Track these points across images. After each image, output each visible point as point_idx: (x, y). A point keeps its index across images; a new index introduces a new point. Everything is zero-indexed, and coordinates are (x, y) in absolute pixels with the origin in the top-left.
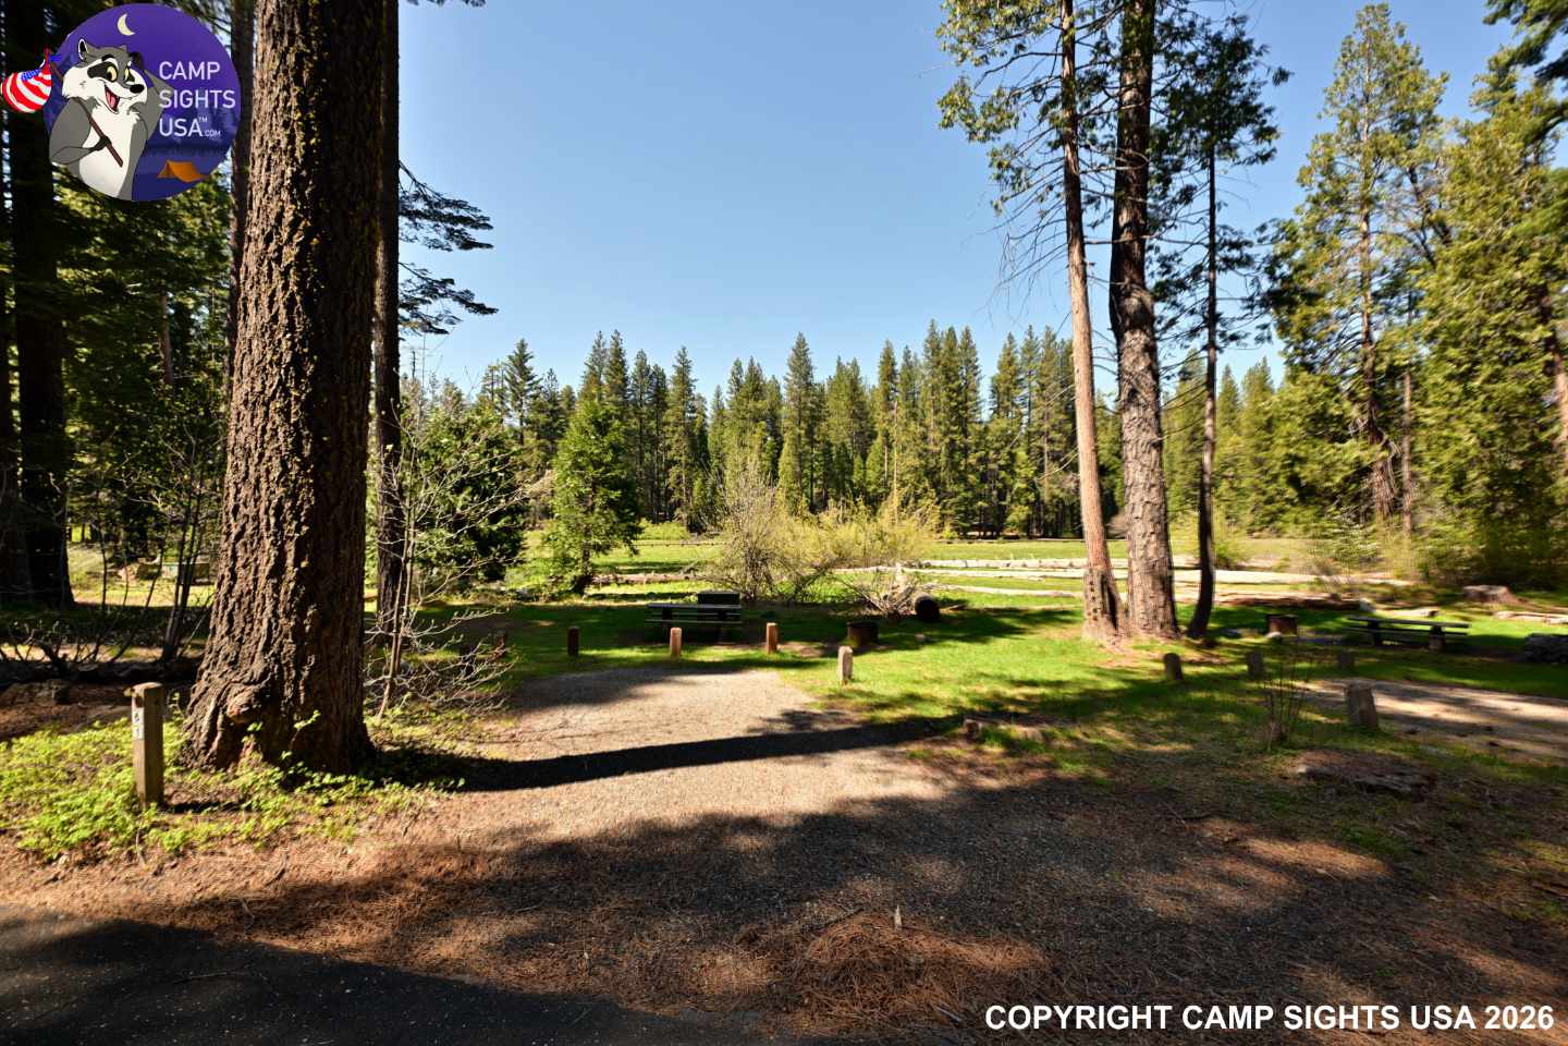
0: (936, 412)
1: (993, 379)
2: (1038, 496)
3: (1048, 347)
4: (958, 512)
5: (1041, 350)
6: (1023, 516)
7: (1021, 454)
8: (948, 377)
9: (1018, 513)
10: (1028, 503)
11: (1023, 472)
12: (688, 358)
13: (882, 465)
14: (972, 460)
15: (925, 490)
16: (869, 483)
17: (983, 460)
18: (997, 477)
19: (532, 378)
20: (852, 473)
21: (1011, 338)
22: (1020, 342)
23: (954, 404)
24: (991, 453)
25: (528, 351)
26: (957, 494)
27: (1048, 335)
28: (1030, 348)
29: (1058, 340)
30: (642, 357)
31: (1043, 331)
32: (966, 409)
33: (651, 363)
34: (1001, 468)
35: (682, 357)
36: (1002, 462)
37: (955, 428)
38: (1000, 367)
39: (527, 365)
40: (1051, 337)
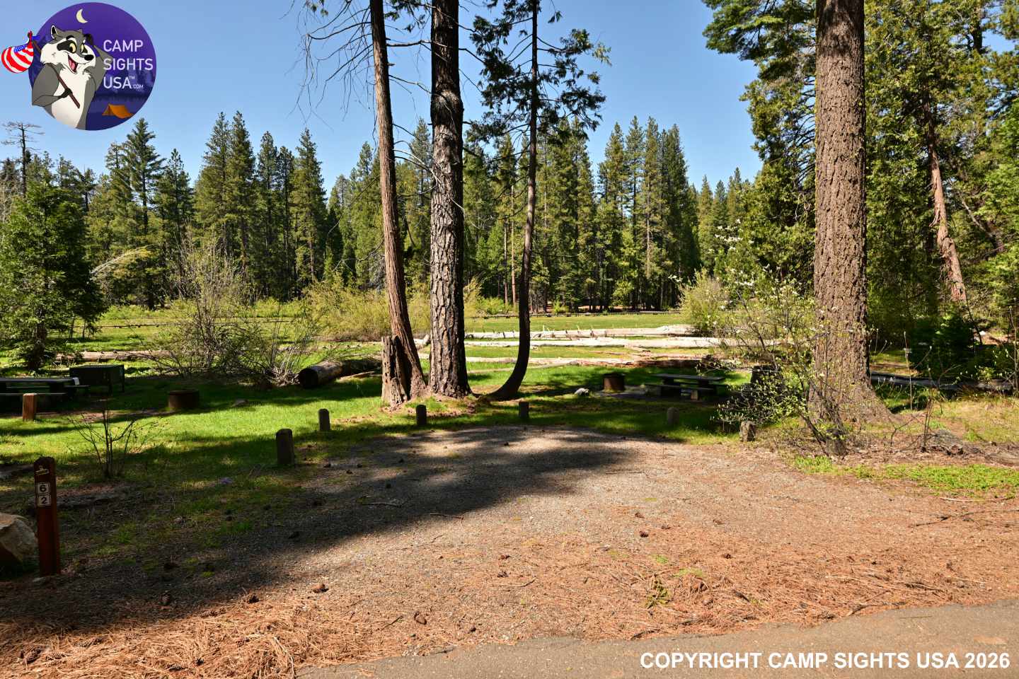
0: (549, 196)
1: (601, 165)
2: (641, 273)
3: (650, 136)
4: (570, 288)
5: (645, 139)
6: (625, 291)
7: (627, 235)
8: (559, 164)
9: (623, 288)
10: (630, 278)
11: (628, 251)
12: (312, 140)
13: (502, 245)
14: (581, 241)
15: (539, 267)
16: (491, 262)
17: (590, 241)
18: (603, 257)
19: (154, 158)
20: (474, 253)
21: (617, 128)
22: (626, 133)
23: (564, 188)
24: (598, 233)
25: (148, 130)
26: (568, 271)
27: (651, 126)
28: (635, 137)
29: (660, 131)
30: (268, 139)
31: (647, 122)
32: (576, 193)
33: (278, 144)
34: (608, 247)
35: (306, 138)
36: (608, 242)
37: (565, 211)
38: (607, 154)
39: (149, 144)
40: (653, 127)
